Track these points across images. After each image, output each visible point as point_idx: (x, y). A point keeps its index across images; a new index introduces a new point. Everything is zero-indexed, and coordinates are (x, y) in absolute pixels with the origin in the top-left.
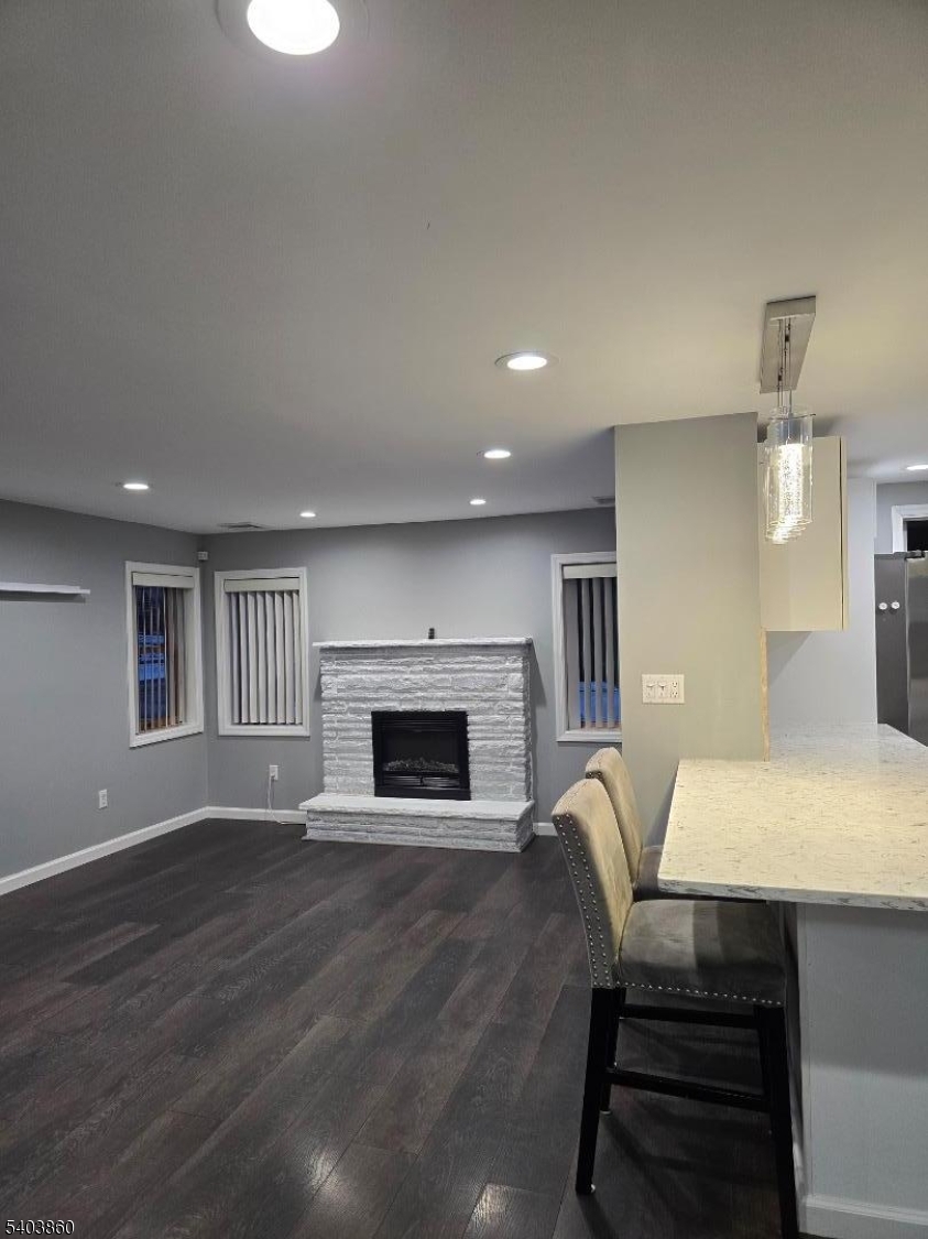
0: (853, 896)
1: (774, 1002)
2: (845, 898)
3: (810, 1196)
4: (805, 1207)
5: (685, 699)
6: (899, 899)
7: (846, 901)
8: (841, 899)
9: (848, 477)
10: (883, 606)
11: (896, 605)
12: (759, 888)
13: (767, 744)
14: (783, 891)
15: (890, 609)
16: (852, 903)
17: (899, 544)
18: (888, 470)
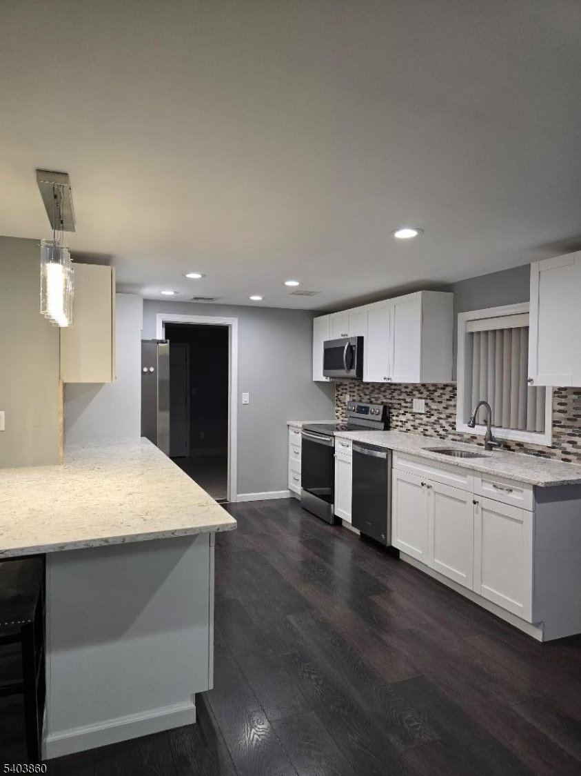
0: (67, 544)
1: (26, 621)
2: (62, 546)
3: (49, 735)
4: (45, 743)
5: (6, 426)
6: (94, 540)
7: (63, 547)
8: (60, 547)
9: (117, 292)
10: (145, 370)
11: (152, 369)
12: (6, 551)
13: (61, 454)
14: (22, 549)
15: (149, 371)
16: (66, 548)
17: (160, 334)
18: (151, 291)
